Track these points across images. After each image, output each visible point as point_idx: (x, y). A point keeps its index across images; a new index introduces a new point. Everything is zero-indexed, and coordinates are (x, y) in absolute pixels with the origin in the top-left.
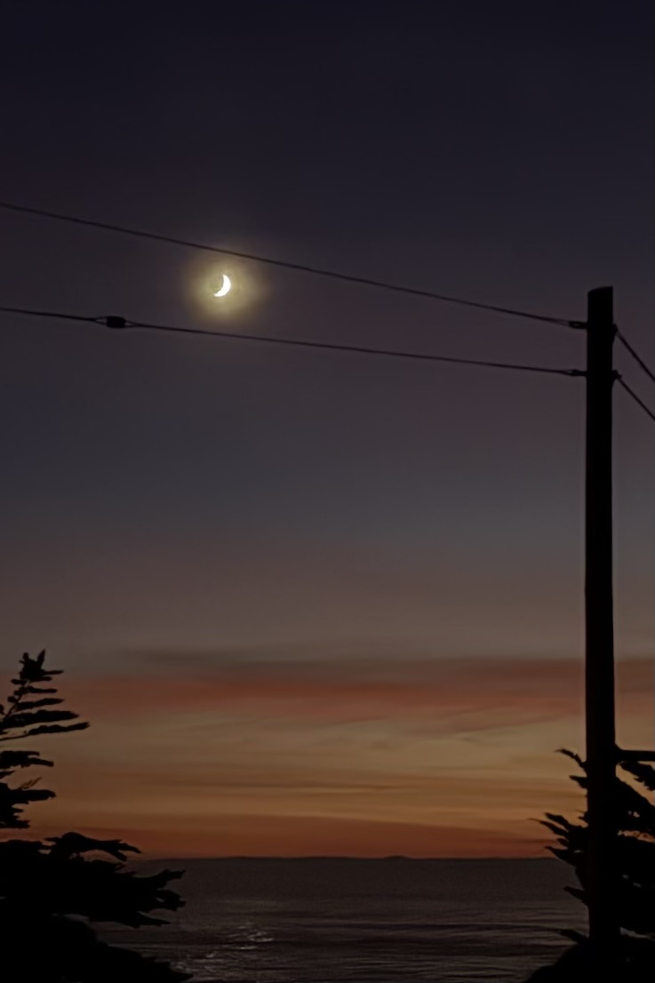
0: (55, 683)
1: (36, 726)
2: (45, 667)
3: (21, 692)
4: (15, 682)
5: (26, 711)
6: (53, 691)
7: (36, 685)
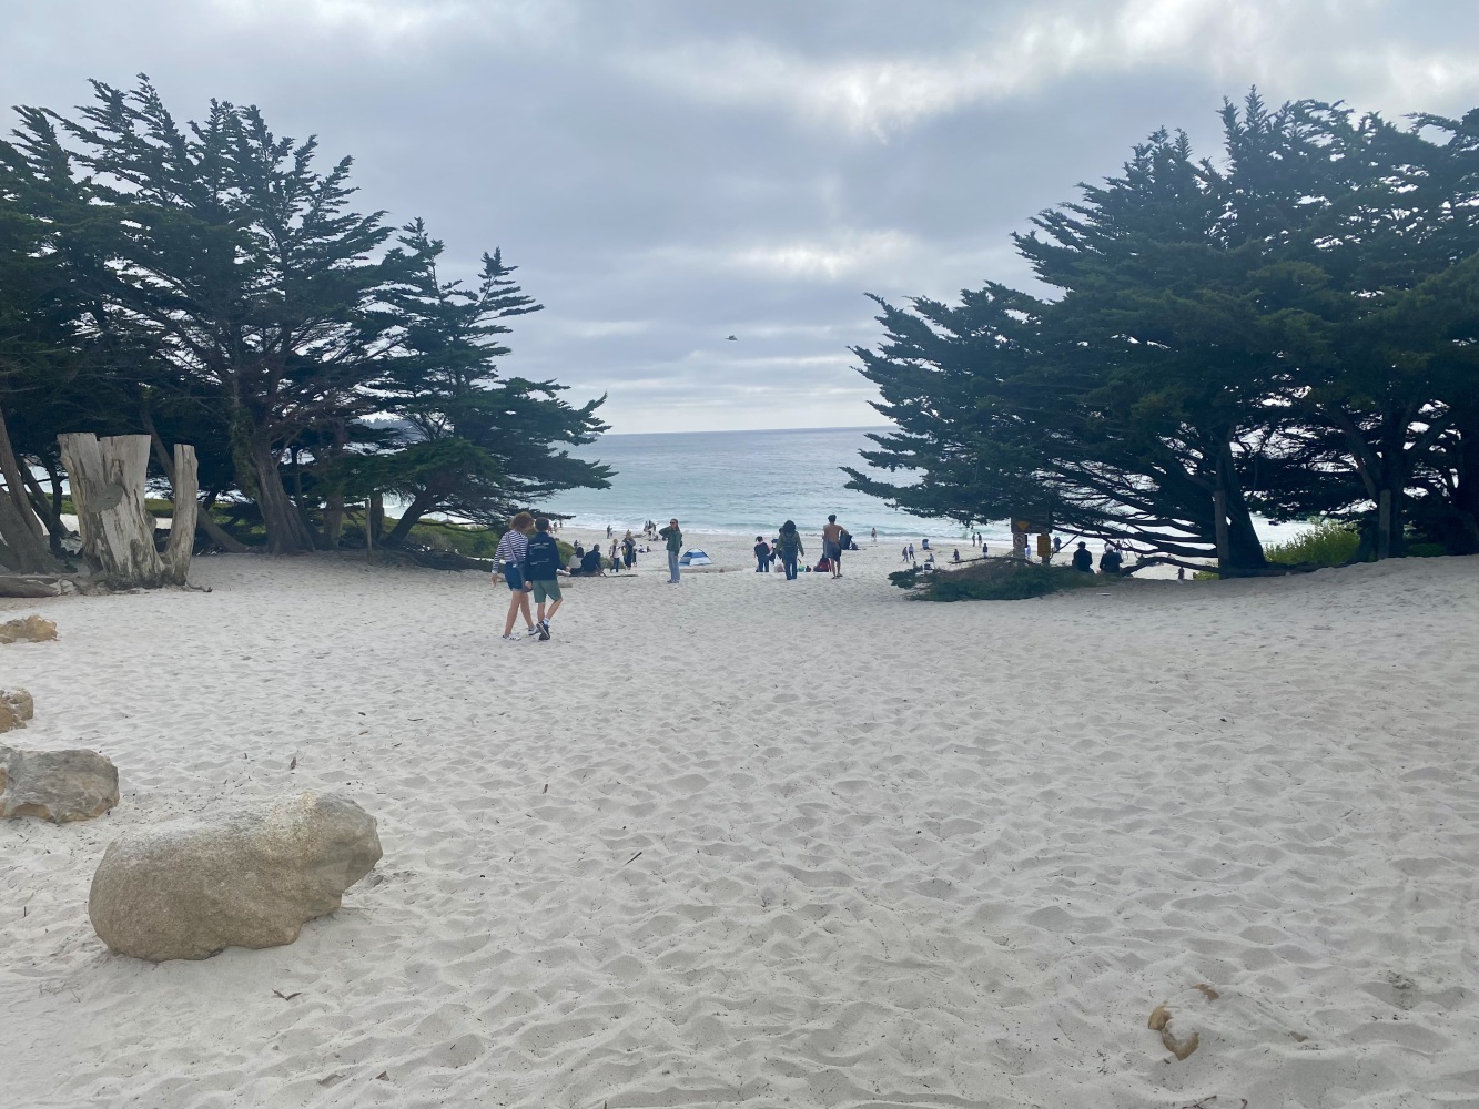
0: (512, 276)
1: (505, 309)
2: (504, 264)
3: (488, 285)
4: (483, 277)
5: (495, 298)
6: (510, 282)
7: (499, 279)
